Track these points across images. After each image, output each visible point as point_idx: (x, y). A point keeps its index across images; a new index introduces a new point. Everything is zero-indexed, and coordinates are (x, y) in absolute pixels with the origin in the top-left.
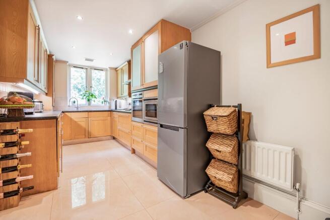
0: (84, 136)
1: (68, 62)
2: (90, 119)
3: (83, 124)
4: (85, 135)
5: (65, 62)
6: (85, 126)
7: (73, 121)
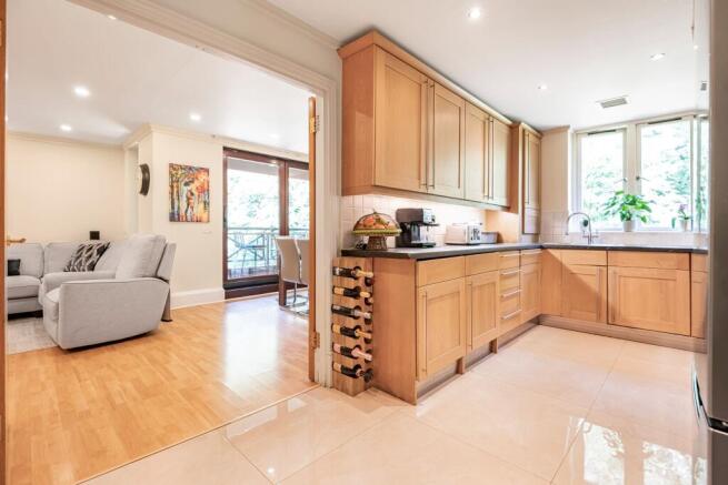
0: (594, 315)
1: (568, 127)
2: (611, 270)
3: (593, 283)
4: (599, 316)
5: (562, 129)
6: (597, 289)
7: (567, 270)
